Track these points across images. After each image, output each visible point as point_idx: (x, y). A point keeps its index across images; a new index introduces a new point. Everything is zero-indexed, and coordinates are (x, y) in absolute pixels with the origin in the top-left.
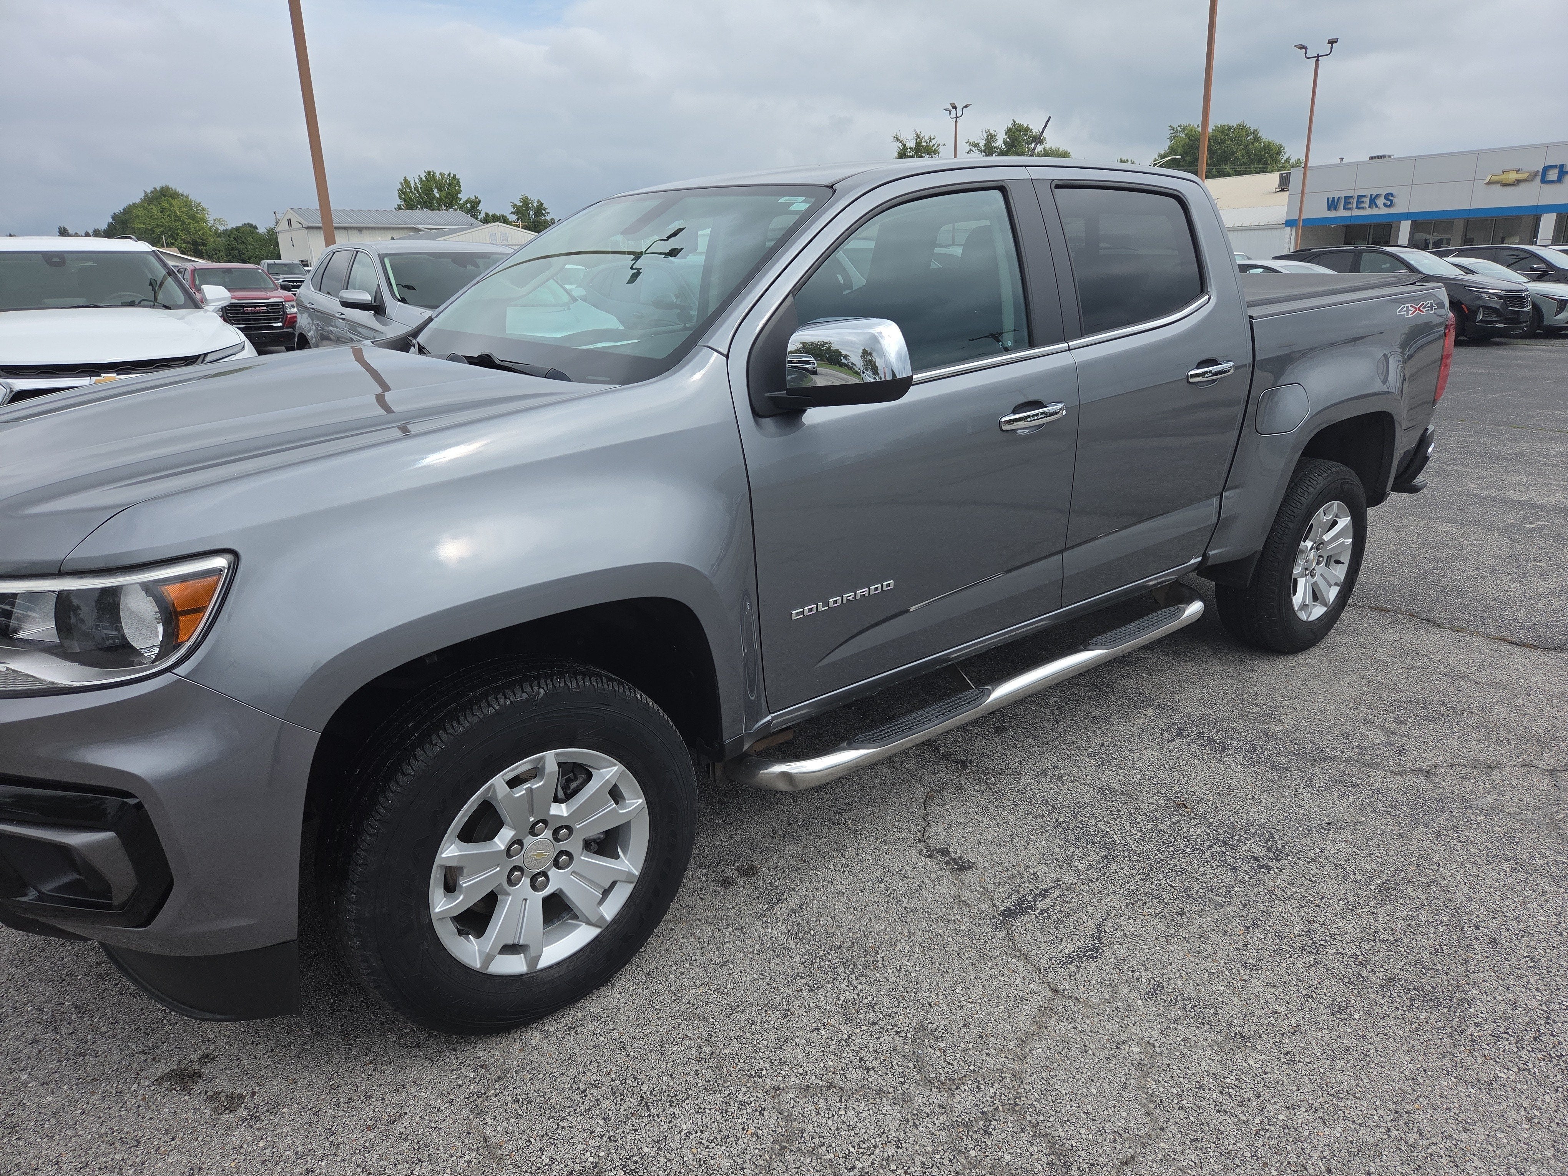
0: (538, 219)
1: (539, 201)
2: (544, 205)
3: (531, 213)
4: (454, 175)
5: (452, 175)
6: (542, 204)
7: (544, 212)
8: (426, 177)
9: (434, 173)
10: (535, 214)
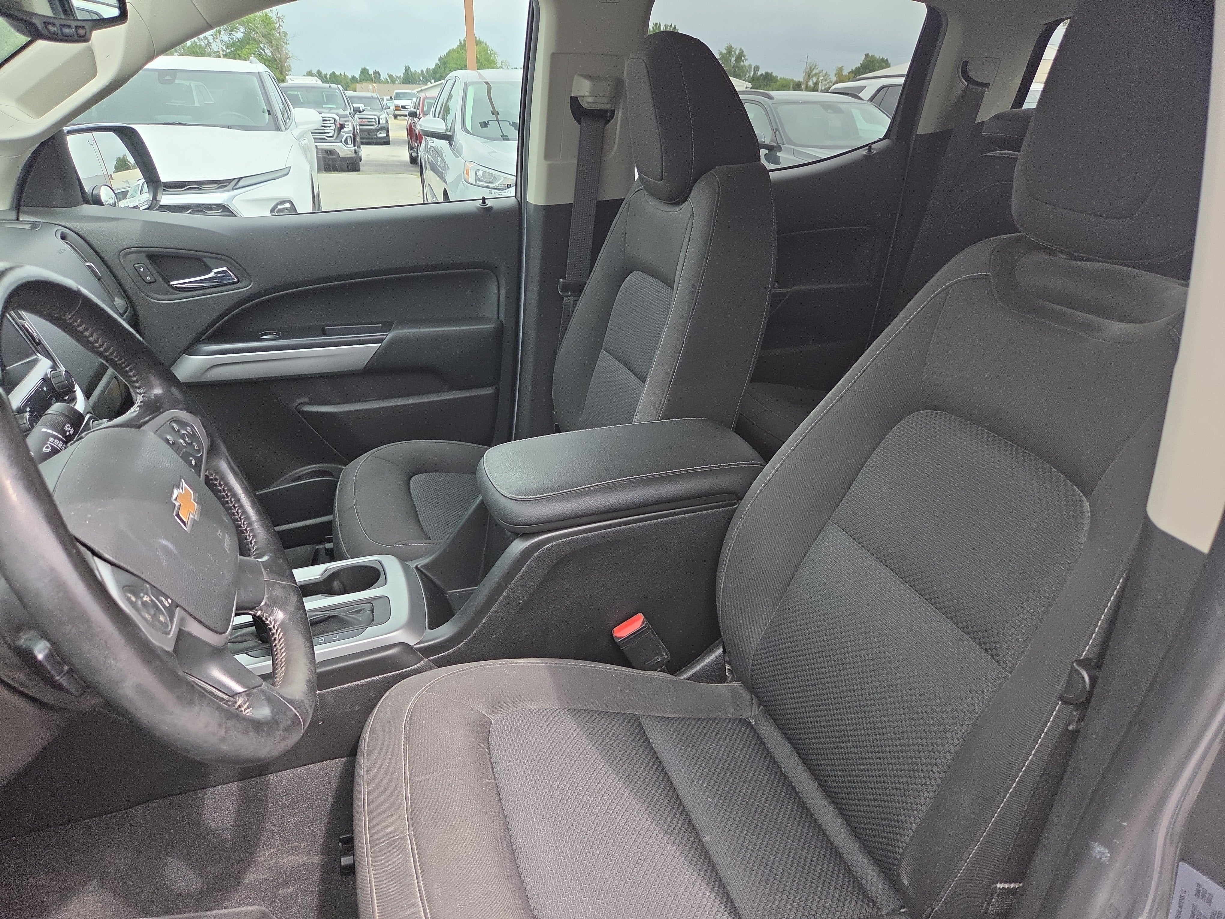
0: (738, 65)
1: (741, 49)
2: (744, 53)
3: (733, 59)
4: (675, 26)
5: (673, 26)
6: (743, 52)
7: (743, 58)
8: (653, 28)
9: (660, 25)
10: (736, 60)
